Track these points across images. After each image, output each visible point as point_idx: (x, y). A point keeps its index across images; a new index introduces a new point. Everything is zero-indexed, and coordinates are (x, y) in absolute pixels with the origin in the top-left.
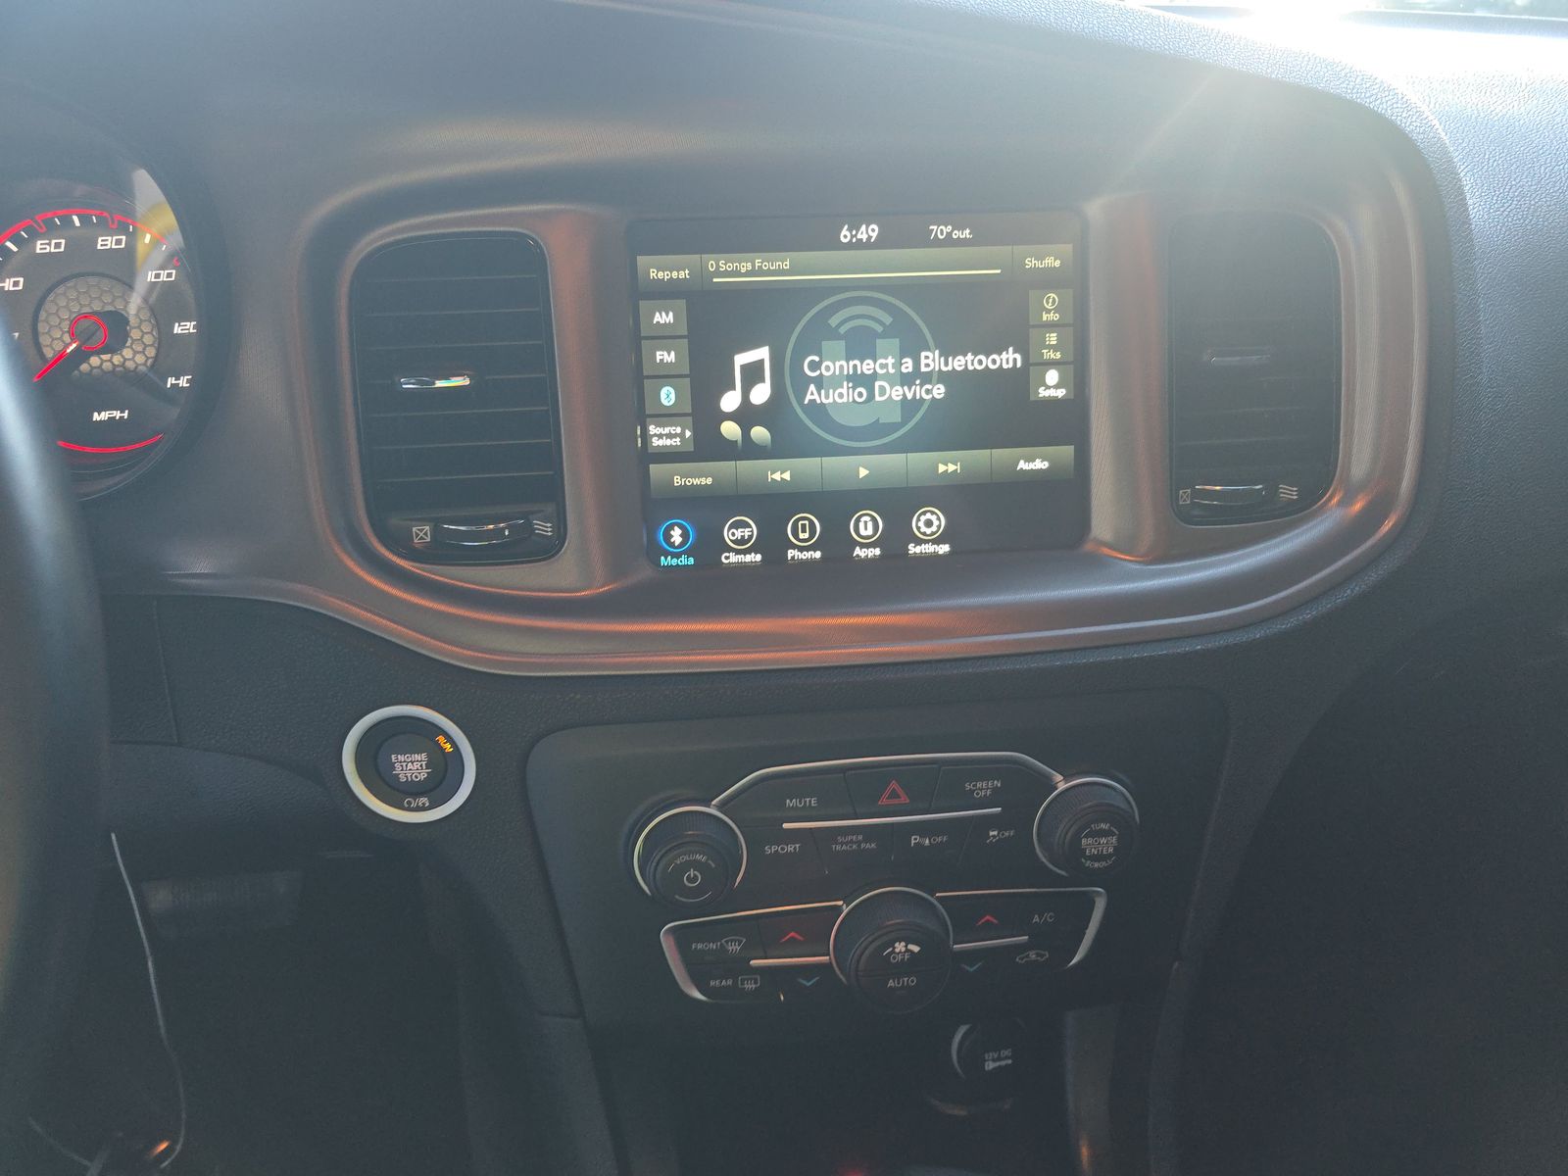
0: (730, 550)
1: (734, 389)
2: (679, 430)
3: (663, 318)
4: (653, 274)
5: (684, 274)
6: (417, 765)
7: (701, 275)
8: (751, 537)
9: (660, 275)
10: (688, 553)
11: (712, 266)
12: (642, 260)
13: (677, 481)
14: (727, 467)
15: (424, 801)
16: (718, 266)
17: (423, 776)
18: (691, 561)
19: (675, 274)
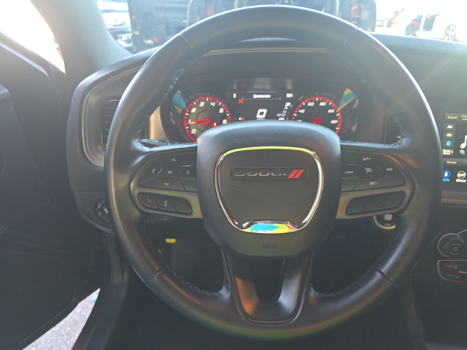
0: (458, 178)
1: (464, 143)
2: (450, 151)
3: (450, 127)
4: (449, 117)
5: (456, 118)
6: (390, 217)
7: (460, 119)
8: (464, 177)
9: (450, 118)
10: (448, 178)
11: (463, 116)
12: (446, 114)
13: (448, 162)
14: (460, 160)
15: (389, 225)
16: (464, 117)
17: (390, 219)
18: (449, 180)
19: (454, 118)
